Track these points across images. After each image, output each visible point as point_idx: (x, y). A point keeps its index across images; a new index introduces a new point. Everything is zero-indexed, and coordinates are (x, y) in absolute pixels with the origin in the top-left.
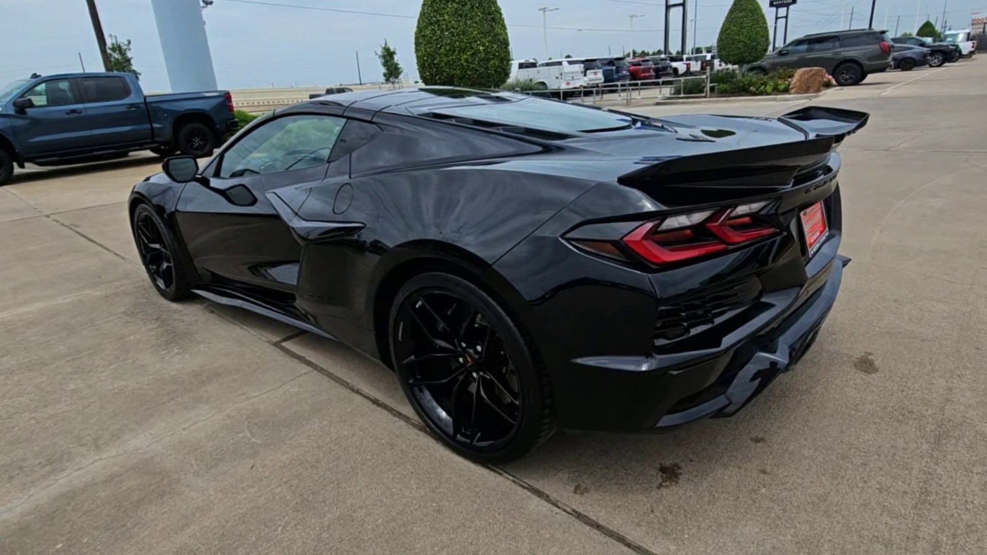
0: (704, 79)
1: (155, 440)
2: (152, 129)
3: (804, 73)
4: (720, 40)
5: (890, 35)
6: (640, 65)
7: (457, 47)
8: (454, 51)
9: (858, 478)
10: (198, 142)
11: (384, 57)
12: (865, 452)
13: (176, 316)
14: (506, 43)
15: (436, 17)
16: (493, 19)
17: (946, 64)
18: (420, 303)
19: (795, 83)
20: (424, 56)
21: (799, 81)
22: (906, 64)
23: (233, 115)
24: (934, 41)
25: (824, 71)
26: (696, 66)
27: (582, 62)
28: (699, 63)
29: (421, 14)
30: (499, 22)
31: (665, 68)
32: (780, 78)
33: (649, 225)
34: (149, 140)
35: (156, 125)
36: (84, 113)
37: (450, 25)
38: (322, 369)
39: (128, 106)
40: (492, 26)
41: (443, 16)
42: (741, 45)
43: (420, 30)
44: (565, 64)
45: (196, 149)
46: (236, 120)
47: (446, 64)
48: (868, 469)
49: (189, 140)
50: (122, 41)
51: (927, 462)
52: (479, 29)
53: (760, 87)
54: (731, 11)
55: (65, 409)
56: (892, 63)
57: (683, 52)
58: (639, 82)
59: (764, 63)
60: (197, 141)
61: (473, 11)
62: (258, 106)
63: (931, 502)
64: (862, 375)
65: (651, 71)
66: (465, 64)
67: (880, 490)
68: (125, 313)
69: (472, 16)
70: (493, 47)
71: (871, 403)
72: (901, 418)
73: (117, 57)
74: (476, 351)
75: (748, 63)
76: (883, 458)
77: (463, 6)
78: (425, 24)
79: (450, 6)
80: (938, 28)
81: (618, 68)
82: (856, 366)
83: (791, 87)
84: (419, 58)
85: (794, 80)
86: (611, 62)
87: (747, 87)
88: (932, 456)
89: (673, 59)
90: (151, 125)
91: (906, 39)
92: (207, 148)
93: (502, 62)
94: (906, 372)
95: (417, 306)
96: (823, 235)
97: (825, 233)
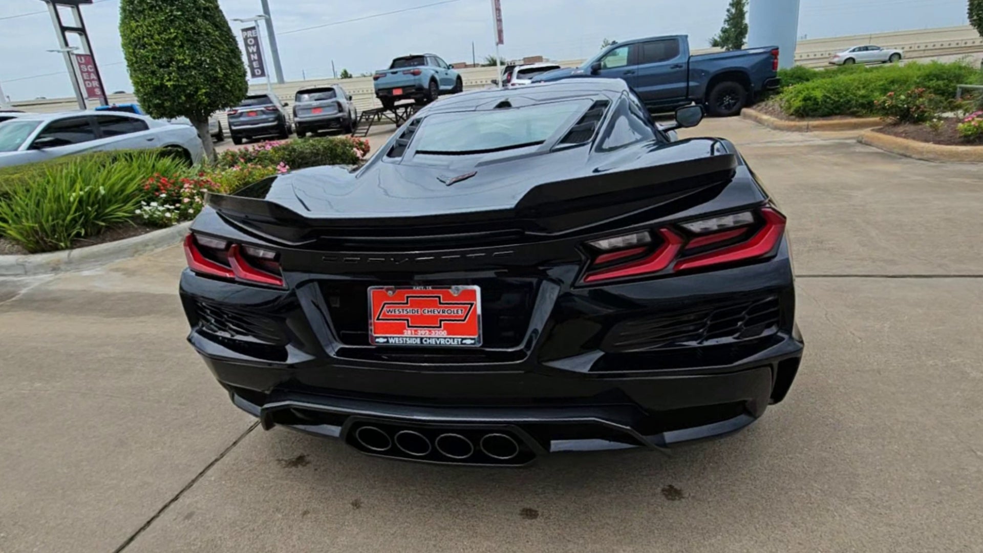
2: (688, 87)
10: (728, 101)
23: (776, 72)
34: (684, 98)
35: (692, 84)
36: (636, 74)
39: (672, 66)
46: (778, 78)
49: (720, 99)
60: (727, 99)
62: (924, 50)
90: (688, 84)
96: (454, 339)
97: (463, 339)
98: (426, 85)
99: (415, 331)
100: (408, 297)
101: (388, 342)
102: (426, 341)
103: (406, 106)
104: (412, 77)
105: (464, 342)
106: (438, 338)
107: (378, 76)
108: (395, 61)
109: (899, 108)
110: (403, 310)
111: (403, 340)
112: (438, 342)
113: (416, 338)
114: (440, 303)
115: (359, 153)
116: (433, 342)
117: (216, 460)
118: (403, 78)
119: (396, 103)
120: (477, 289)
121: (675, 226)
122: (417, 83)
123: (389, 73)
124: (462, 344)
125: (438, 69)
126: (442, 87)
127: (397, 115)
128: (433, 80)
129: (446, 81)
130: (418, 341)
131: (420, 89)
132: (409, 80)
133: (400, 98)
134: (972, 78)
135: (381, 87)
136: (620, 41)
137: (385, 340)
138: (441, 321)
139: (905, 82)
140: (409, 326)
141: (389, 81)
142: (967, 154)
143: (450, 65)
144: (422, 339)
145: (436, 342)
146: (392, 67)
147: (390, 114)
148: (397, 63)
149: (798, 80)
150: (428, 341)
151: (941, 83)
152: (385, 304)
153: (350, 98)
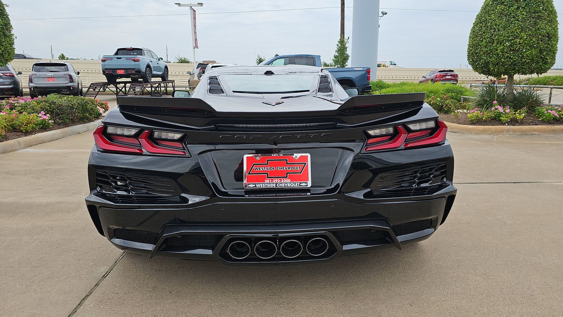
23: (369, 82)
96: (295, 183)
97: (300, 183)
98: (143, 69)
99: (272, 180)
100: (268, 160)
101: (256, 186)
102: (279, 185)
103: (125, 83)
104: (133, 63)
105: (301, 184)
106: (286, 183)
107: (105, 59)
108: (119, 50)
109: (438, 105)
110: (265, 168)
111: (265, 185)
112: (286, 186)
113: (273, 183)
114: (287, 164)
115: (101, 111)
116: (283, 185)
117: (87, 296)
118: (125, 62)
119: (118, 80)
120: (309, 155)
121: (404, 125)
122: (136, 67)
123: (114, 58)
124: (300, 186)
125: (152, 59)
126: (154, 72)
127: (117, 88)
128: (148, 66)
129: (158, 68)
130: (274, 185)
131: (139, 72)
132: (131, 64)
133: (121, 76)
134: (467, 93)
135: (107, 67)
136: (280, 55)
137: (254, 185)
138: (287, 173)
139: (437, 93)
140: (268, 177)
141: (114, 63)
142: (473, 129)
143: (160, 58)
144: (276, 184)
145: (285, 185)
146: (116, 54)
147: (112, 88)
148: (120, 51)
149: (380, 88)
150: (280, 185)
151: (453, 94)
152: (254, 164)
153: (78, 73)
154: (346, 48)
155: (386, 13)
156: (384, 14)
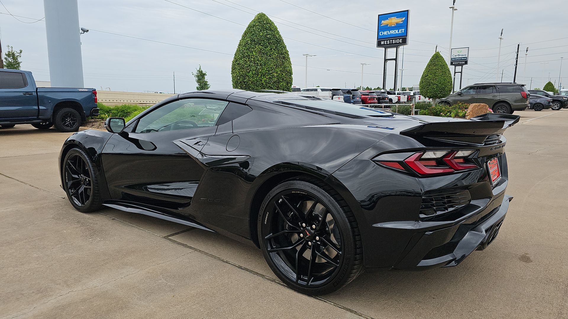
0: (410, 107)
1: (104, 283)
3: (475, 107)
4: (422, 82)
5: (527, 88)
6: (368, 95)
7: (260, 73)
8: (258, 75)
9: (526, 307)
11: (198, 76)
12: (528, 296)
13: (90, 221)
14: (291, 73)
15: (247, 53)
16: (284, 58)
17: (562, 109)
18: (281, 200)
19: (469, 113)
20: (238, 76)
21: (472, 111)
22: (538, 107)
23: (96, 105)
24: (554, 94)
25: (488, 106)
26: (404, 99)
27: (330, 90)
28: (406, 96)
29: (237, 50)
30: (287, 60)
31: (384, 98)
32: (459, 108)
33: (418, 154)
34: (33, 118)
35: (41, 107)
37: (256, 59)
38: (200, 251)
39: (24, 93)
40: (283, 61)
41: (252, 53)
42: (435, 86)
43: (236, 60)
44: (319, 90)
45: (67, 126)
46: (98, 108)
47: (252, 82)
48: (530, 304)
49: (63, 119)
50: (16, 51)
51: (561, 301)
52: (275, 63)
53: (447, 114)
54: (429, 65)
55: (36, 266)
56: (529, 105)
57: (395, 89)
58: (369, 105)
59: (449, 100)
60: (68, 120)
61: (271, 52)
63: (564, 317)
64: (524, 263)
65: (375, 99)
66: (265, 83)
67: (538, 312)
68: (53, 218)
69: (271, 54)
70: (283, 74)
71: (530, 276)
72: (546, 282)
73: (10, 61)
74: (312, 229)
75: (439, 98)
76: (538, 299)
77: (265, 47)
78: (240, 57)
79: (257, 47)
80: (556, 87)
81: (353, 96)
82: (520, 259)
83: (466, 115)
84: (233, 77)
85: (469, 111)
86: (349, 92)
87: (439, 112)
88: (563, 299)
89: (389, 93)
90: (39, 108)
91: (536, 91)
92: (75, 127)
93: (287, 84)
94: (548, 263)
95: (279, 202)
96: (499, 178)
154: (19, 63)
155: (88, 31)
156: (84, 31)
